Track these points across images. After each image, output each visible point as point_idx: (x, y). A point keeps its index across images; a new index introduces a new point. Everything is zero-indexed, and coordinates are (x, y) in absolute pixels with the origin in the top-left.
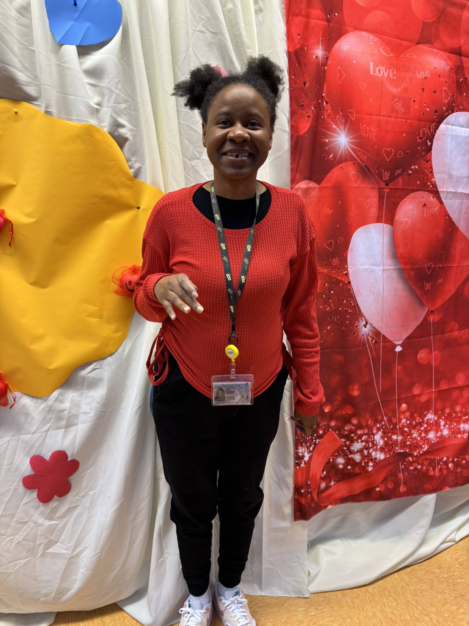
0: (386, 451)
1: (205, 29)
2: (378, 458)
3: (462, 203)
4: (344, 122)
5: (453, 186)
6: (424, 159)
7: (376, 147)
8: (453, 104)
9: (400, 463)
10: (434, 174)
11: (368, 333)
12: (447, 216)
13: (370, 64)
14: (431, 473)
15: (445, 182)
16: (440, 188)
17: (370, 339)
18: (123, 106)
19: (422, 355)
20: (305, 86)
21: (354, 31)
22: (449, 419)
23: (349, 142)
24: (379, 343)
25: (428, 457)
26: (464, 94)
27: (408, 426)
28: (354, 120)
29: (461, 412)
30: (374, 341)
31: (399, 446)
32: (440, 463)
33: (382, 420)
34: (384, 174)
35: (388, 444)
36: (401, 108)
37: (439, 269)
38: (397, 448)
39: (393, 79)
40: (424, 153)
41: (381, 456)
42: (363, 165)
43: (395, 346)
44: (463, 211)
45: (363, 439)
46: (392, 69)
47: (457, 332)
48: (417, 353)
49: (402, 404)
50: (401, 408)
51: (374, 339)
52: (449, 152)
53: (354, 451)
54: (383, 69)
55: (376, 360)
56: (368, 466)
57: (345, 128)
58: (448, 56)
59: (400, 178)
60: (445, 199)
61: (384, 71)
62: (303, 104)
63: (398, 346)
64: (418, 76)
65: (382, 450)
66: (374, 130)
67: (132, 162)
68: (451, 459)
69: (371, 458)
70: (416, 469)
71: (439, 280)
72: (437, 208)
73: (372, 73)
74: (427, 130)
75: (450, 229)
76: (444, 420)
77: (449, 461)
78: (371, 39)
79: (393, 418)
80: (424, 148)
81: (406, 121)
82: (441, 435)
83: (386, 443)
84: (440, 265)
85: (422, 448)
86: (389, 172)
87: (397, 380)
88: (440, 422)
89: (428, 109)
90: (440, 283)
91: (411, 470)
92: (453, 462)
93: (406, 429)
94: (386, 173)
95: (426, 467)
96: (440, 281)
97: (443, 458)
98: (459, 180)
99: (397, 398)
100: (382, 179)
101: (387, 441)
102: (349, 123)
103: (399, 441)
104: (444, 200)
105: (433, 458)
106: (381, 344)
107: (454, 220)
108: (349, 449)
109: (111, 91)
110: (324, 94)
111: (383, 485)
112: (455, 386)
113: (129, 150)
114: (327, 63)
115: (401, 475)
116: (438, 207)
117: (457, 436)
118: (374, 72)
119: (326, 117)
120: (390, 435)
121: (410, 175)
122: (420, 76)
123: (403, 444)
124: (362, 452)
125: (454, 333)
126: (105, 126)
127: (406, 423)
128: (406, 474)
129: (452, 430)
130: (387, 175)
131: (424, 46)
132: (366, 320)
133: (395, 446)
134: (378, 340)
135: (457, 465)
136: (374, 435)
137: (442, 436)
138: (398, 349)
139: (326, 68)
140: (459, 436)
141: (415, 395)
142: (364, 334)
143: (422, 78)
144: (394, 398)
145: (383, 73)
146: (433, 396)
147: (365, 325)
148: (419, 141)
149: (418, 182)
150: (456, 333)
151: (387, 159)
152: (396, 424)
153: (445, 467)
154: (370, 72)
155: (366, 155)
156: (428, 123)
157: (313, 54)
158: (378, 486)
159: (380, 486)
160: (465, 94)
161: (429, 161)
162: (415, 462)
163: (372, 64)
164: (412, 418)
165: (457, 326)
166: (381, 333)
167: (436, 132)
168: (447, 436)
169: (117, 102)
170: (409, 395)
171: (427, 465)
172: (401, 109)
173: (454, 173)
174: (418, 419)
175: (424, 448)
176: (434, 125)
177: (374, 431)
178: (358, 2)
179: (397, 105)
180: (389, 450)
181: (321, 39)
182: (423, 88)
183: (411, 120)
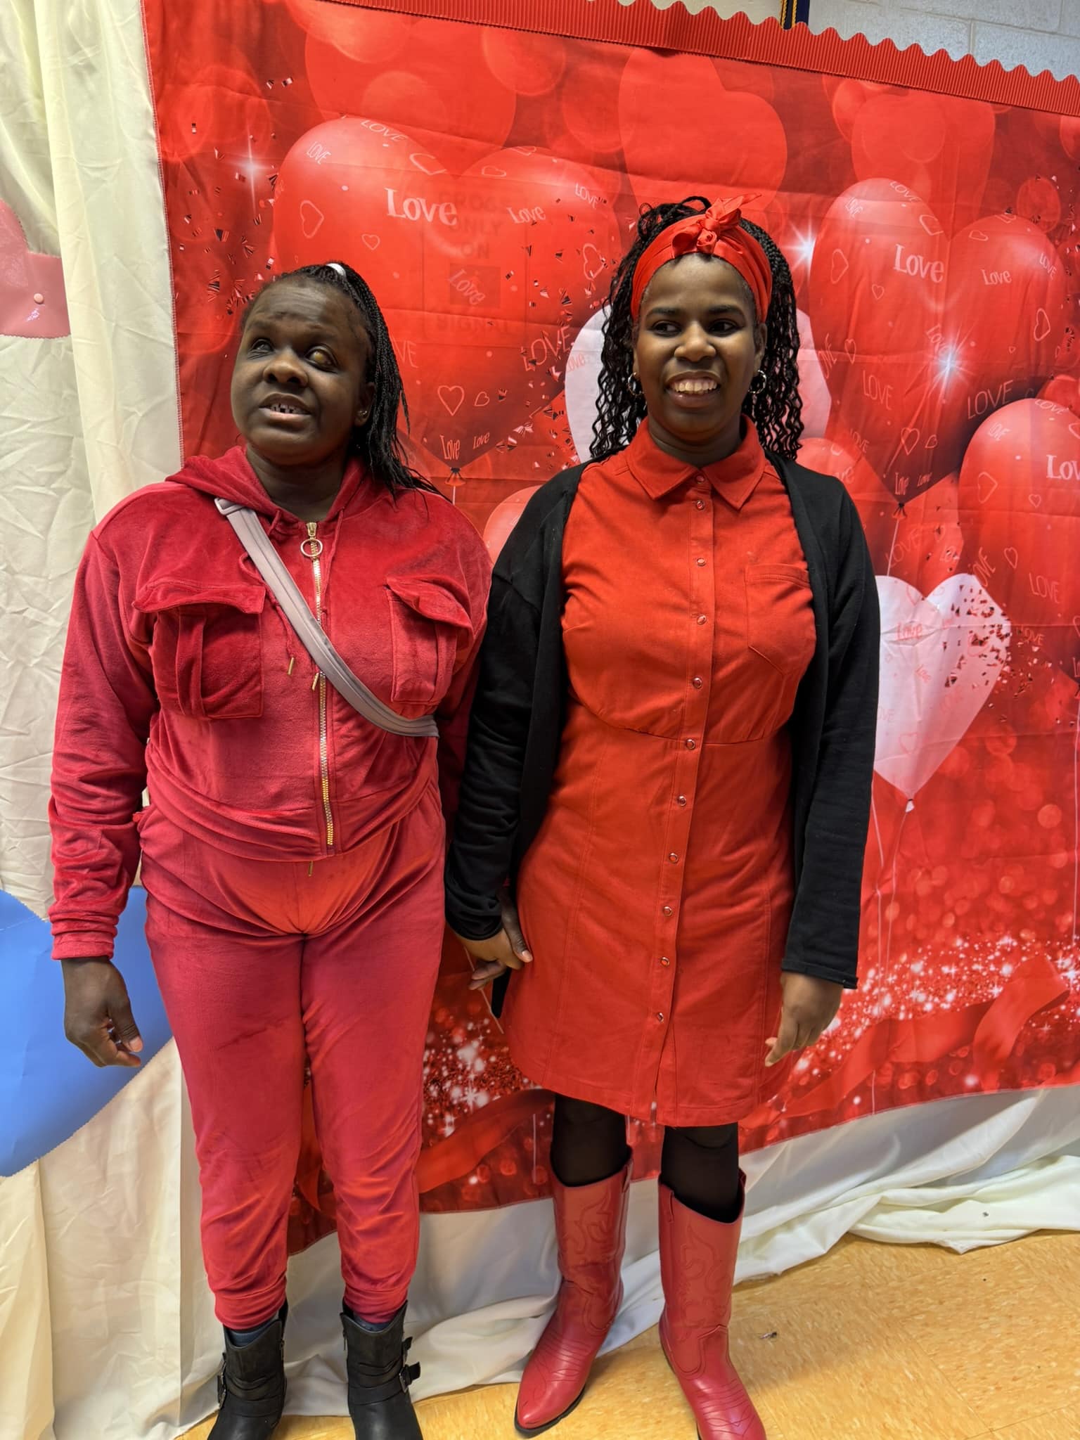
0: (492, 1086)
2: (470, 1104)
6: (546, 408)
7: (418, 382)
9: (534, 1116)
10: (576, 446)
13: (386, 193)
20: (220, 239)
21: (337, 118)
33: (484, 1014)
34: (446, 445)
35: (501, 1070)
36: (476, 291)
39: (450, 227)
40: (543, 397)
41: (478, 1099)
46: (446, 204)
54: (420, 203)
56: (444, 1124)
58: (592, 174)
59: (486, 455)
61: (424, 209)
62: (217, 280)
64: (515, 218)
65: (481, 1082)
66: (409, 342)
69: (448, 1104)
73: (392, 212)
74: (546, 344)
80: (543, 384)
81: (490, 323)
83: (494, 1068)
86: (458, 441)
89: (545, 294)
94: (450, 443)
100: (442, 456)
101: (496, 1063)
110: (271, 261)
111: (489, 1170)
114: (273, 190)
115: (533, 1141)
118: (399, 209)
121: (511, 447)
122: (519, 219)
130: (453, 449)
131: (526, 152)
139: (271, 201)
143: (525, 224)
145: (422, 213)
148: (529, 368)
149: (537, 465)
151: (450, 411)
154: (386, 210)
156: (550, 326)
157: (235, 169)
158: (473, 1173)
159: (477, 1170)
161: (560, 414)
163: (390, 193)
167: (571, 347)
172: (474, 294)
176: (565, 331)
177: (458, 1039)
178: (345, 52)
179: (463, 285)
180: (502, 1083)
181: (251, 137)
182: (529, 246)
183: (505, 319)
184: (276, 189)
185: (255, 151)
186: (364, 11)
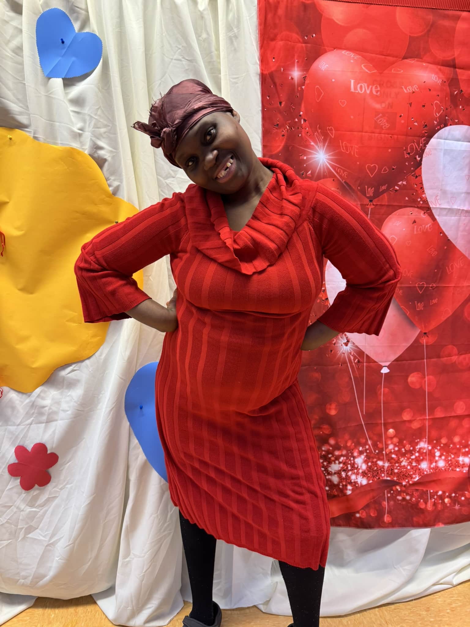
0: (369, 476)
1: (182, 57)
2: (359, 483)
3: (459, 220)
4: (323, 139)
5: (448, 202)
6: (413, 174)
7: (358, 163)
8: (447, 118)
9: (386, 491)
10: (425, 190)
11: (349, 352)
12: (441, 233)
13: (350, 82)
14: (422, 506)
15: (438, 198)
16: (432, 204)
17: (352, 358)
18: (103, 130)
19: (413, 379)
20: (281, 105)
21: (332, 50)
22: (446, 450)
23: (328, 159)
24: (362, 363)
25: (420, 488)
26: (459, 107)
27: (397, 453)
28: (333, 137)
29: (460, 443)
30: (357, 360)
31: (385, 472)
32: (434, 496)
33: (366, 443)
34: (368, 190)
35: (373, 469)
36: (386, 123)
37: (433, 289)
38: (383, 475)
39: (377, 95)
40: (412, 169)
41: (363, 481)
42: (343, 182)
43: (381, 367)
44: (461, 229)
45: (341, 460)
46: (375, 85)
47: (457, 357)
48: (407, 377)
49: (389, 429)
50: (388, 433)
51: (357, 358)
52: (441, 167)
53: (332, 472)
54: (365, 85)
55: (359, 380)
56: (347, 489)
57: (324, 146)
58: (440, 70)
59: (385, 194)
60: (439, 216)
61: (366, 88)
62: (278, 123)
63: (384, 368)
64: (405, 90)
65: (364, 474)
66: (355, 146)
67: (111, 181)
68: (447, 494)
69: (349, 481)
70: (404, 499)
71: (433, 301)
72: (428, 225)
73: (352, 89)
74: (415, 145)
75: (446, 247)
76: (439, 450)
77: (445, 495)
78: (352, 56)
79: (378, 443)
80: (412, 163)
81: (391, 137)
82: (435, 467)
83: (370, 468)
84: (434, 285)
85: (412, 478)
86: (373, 188)
87: (383, 403)
88: (435, 453)
89: (416, 124)
90: (434, 304)
91: (398, 500)
92: (450, 497)
93: (393, 456)
94: (369, 189)
95: (416, 499)
96: (435, 301)
97: (437, 492)
98: (454, 196)
99: (383, 422)
100: (365, 195)
101: (371, 466)
102: (328, 141)
103: (386, 468)
104: (437, 217)
105: (425, 490)
106: (365, 364)
107: (450, 238)
108: (326, 470)
109: (91, 117)
110: (301, 113)
111: (365, 512)
112: (453, 414)
113: (108, 170)
114: (304, 82)
115: (386, 503)
116: (431, 224)
117: (455, 469)
118: (355, 88)
119: (304, 135)
120: (375, 460)
121: (396, 190)
122: (407, 91)
123: (390, 472)
124: (339, 474)
125: (453, 358)
126: (86, 149)
127: (394, 449)
128: (392, 503)
129: (450, 462)
130: (370, 192)
131: (411, 61)
132: (347, 338)
133: (381, 472)
134: (360, 360)
135: (454, 501)
136: (354, 458)
137: (437, 467)
138: (385, 371)
139: (303, 87)
140: (458, 470)
141: (405, 421)
142: (344, 352)
143: (410, 93)
144: (380, 422)
145: (365, 90)
146: (427, 423)
147: (346, 343)
148: (407, 156)
149: (407, 199)
150: (454, 358)
151: (371, 175)
152: (382, 450)
153: (440, 501)
154: (350, 89)
155: (346, 171)
156: (417, 138)
157: (289, 75)
158: (358, 512)
159: (360, 512)
160: (461, 107)
161: (419, 176)
162: (404, 492)
163: (352, 81)
164: (400, 444)
165: (455, 350)
166: (364, 353)
167: (426, 147)
168: (443, 469)
169: (96, 127)
170: (397, 420)
171: (417, 497)
172: (385, 124)
173: (448, 188)
174: (408, 447)
175: (415, 478)
176: (423, 140)
177: (356, 454)
178: (337, 22)
179: (381, 121)
180: (373, 475)
181: (297, 61)
182: (410, 102)
183: (397, 135)
184: (306, 82)
185: (298, 67)
186: (347, 4)
